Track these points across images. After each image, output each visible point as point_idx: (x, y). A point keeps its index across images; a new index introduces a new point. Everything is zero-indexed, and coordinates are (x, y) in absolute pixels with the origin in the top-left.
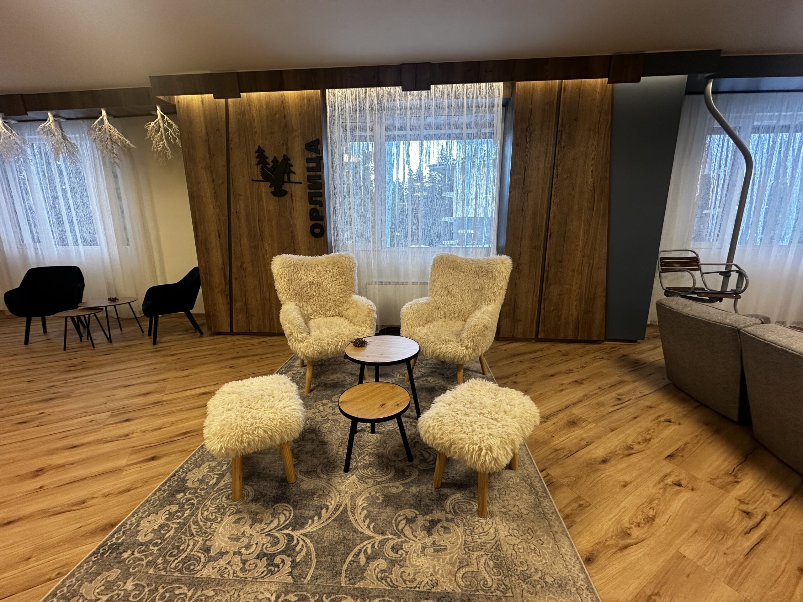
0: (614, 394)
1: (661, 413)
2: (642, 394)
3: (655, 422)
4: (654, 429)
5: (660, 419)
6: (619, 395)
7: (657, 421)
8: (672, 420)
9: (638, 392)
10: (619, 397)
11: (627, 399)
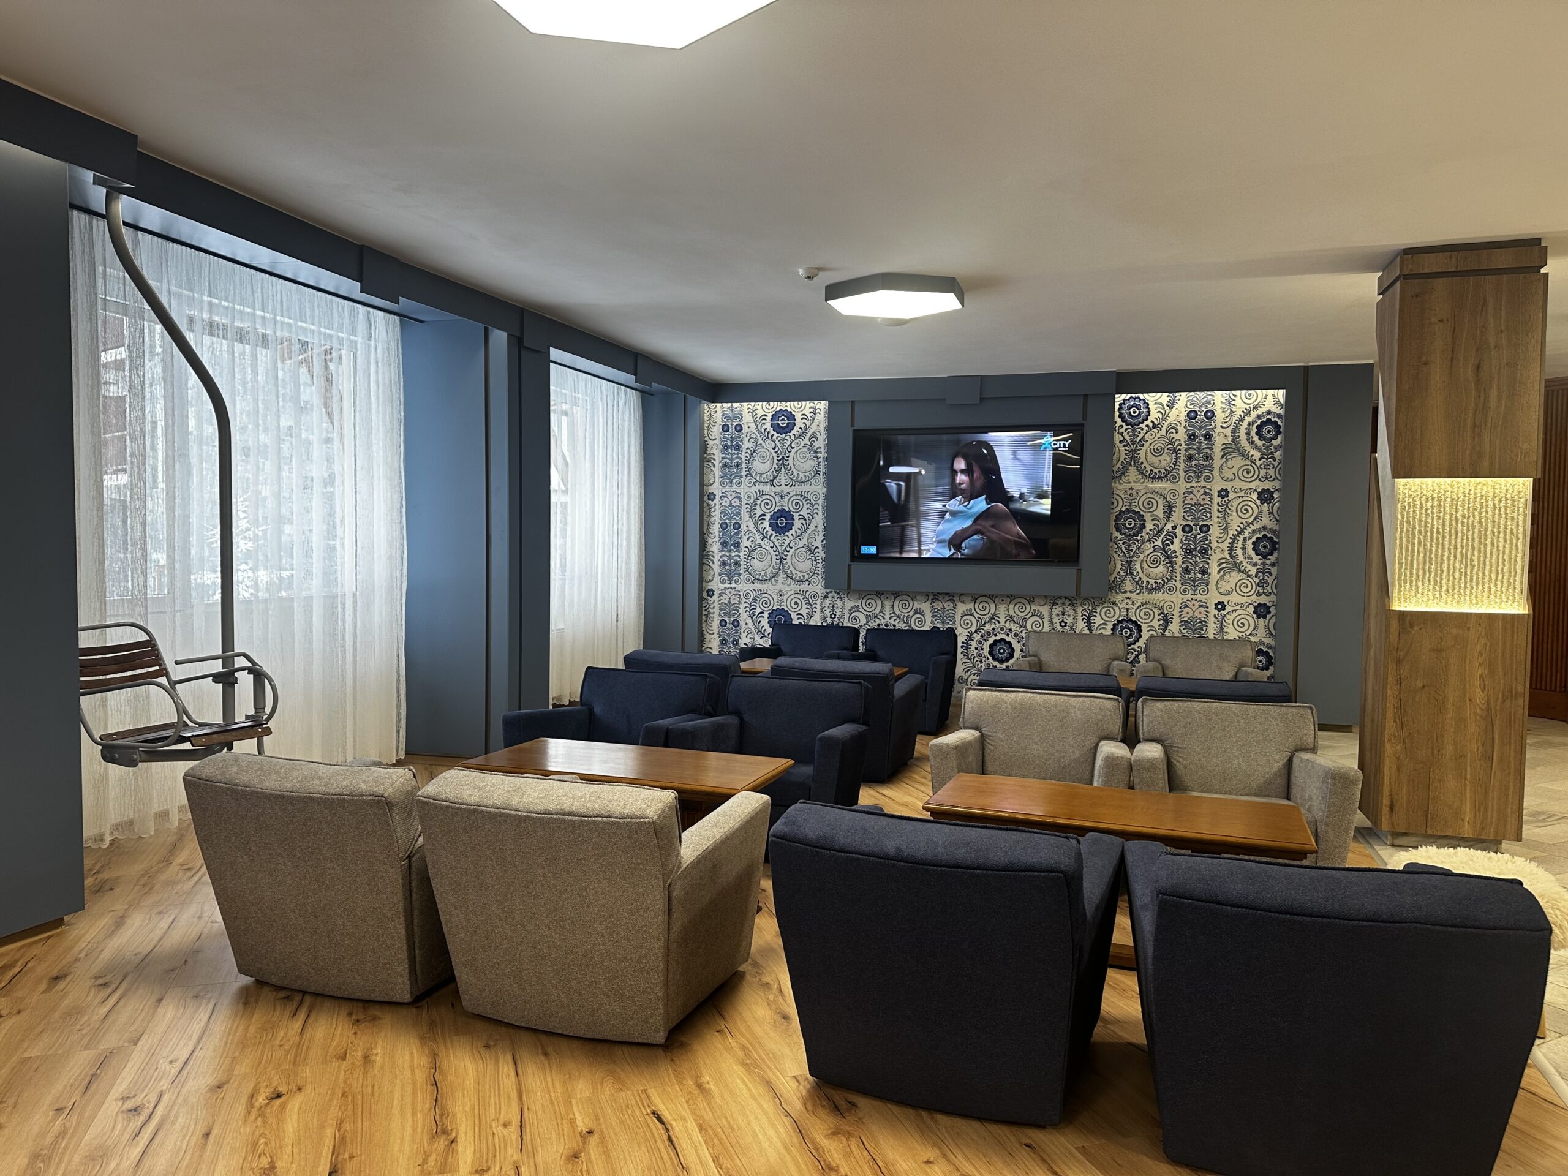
0: (111, 1107)
1: (249, 1087)
2: (178, 1065)
3: (252, 1117)
4: (263, 1135)
5: (257, 1104)
6: (124, 1099)
7: (254, 1113)
8: (283, 1089)
9: (163, 1065)
10: (129, 1105)
11: (153, 1098)
